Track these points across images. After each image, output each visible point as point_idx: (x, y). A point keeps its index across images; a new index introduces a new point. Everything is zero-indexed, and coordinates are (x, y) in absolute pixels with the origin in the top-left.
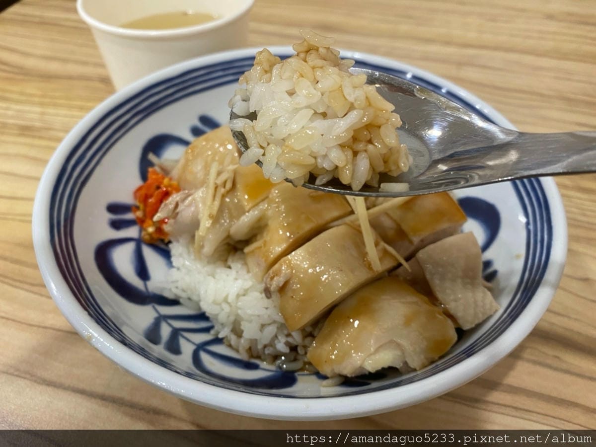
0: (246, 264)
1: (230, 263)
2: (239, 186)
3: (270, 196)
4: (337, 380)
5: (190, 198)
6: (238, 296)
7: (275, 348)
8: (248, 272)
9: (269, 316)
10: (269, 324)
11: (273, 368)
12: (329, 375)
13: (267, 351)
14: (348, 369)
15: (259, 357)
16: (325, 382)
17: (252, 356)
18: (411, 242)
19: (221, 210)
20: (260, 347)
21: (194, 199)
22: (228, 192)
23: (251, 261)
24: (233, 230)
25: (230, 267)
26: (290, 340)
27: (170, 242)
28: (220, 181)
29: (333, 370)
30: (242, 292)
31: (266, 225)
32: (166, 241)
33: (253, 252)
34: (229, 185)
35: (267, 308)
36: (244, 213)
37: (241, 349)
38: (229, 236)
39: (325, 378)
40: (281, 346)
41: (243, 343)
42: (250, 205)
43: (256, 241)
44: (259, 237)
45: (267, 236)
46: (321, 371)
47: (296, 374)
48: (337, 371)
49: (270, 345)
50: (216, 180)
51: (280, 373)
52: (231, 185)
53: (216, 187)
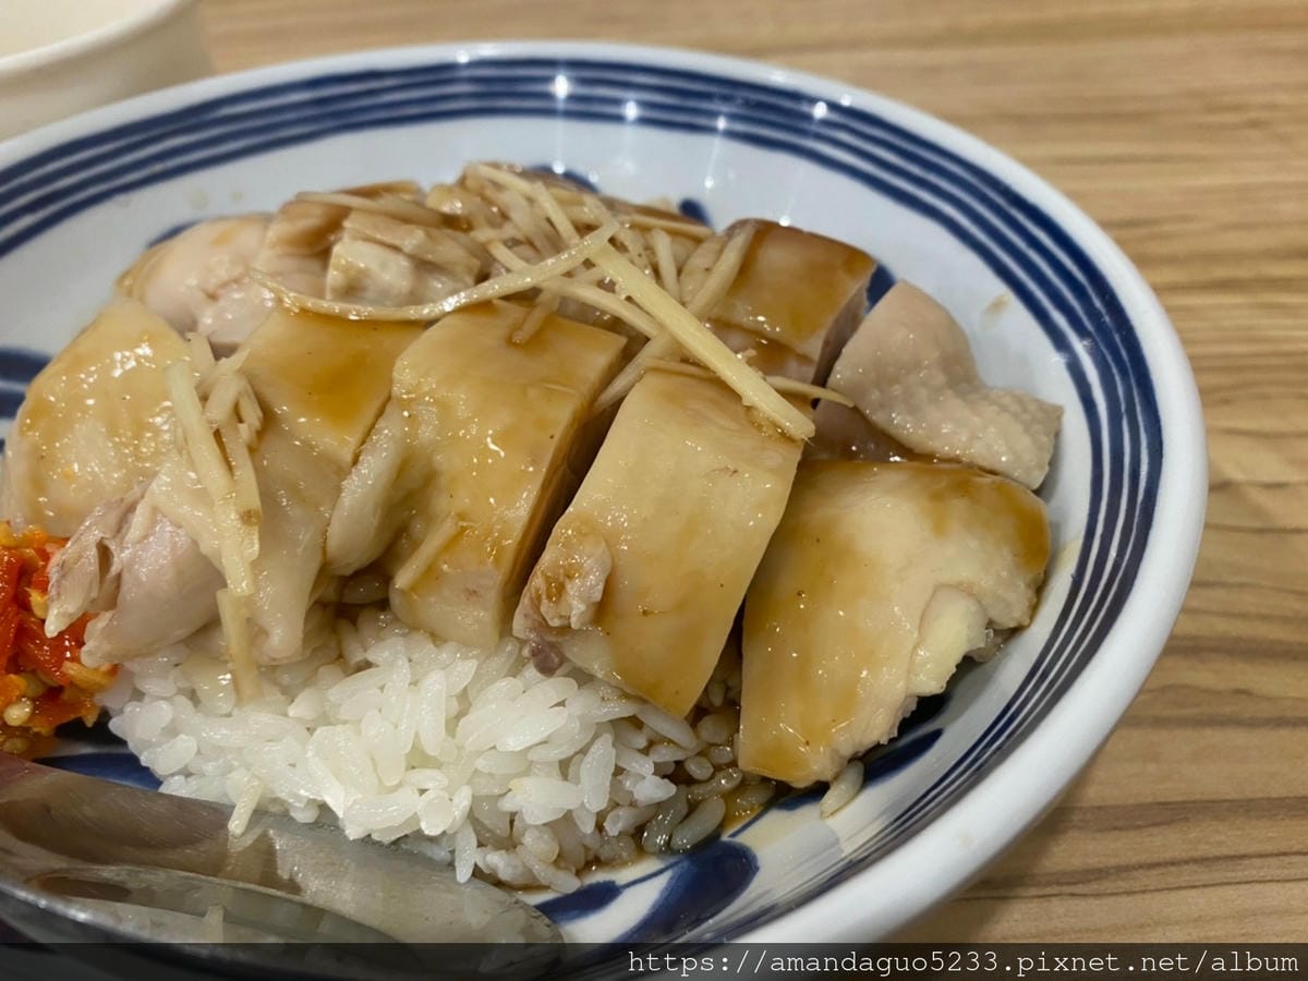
0: (414, 627)
1: (357, 656)
2: (282, 409)
4: (854, 775)
5: (139, 519)
6: (452, 723)
7: (633, 804)
8: (437, 638)
10: (584, 751)
12: (827, 776)
13: (613, 828)
15: (596, 861)
16: (830, 799)
17: (578, 871)
18: (804, 359)
19: (267, 495)
20: (588, 827)
21: (155, 510)
22: (260, 434)
23: (438, 607)
24: (336, 535)
25: (368, 665)
26: (666, 755)
28: (219, 410)
29: (835, 752)
30: (455, 707)
31: (430, 478)
33: (431, 573)
34: (252, 415)
36: (343, 472)
37: (543, 872)
38: (325, 571)
39: (818, 790)
40: (650, 788)
41: (536, 849)
42: (352, 440)
43: (416, 545)
44: (418, 527)
45: (449, 504)
46: (801, 780)
47: (725, 838)
48: (847, 750)
49: (615, 805)
50: (203, 412)
51: (686, 864)
52: (260, 414)
53: (217, 434)
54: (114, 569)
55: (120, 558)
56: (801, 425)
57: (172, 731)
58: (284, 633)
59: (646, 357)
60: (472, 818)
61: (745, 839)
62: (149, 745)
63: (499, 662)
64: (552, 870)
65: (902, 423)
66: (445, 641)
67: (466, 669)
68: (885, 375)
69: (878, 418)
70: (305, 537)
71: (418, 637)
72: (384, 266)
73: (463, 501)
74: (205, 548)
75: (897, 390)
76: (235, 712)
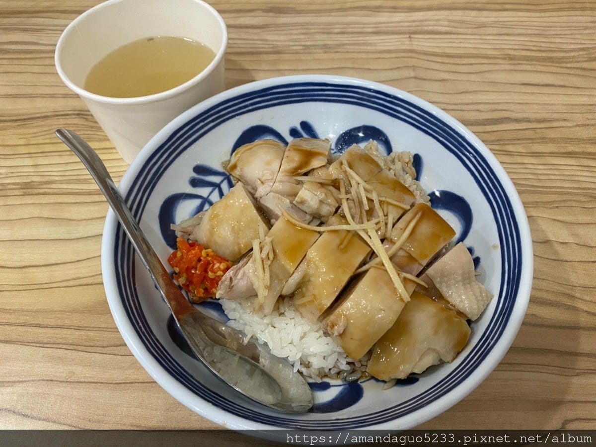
0: (298, 311)
1: (282, 311)
2: (279, 254)
3: (307, 258)
4: (394, 382)
5: (240, 274)
6: (302, 338)
7: (339, 368)
9: (331, 350)
10: (330, 355)
11: (339, 382)
12: (387, 380)
13: (332, 371)
14: (402, 376)
15: (326, 376)
18: (420, 264)
19: (271, 280)
20: (327, 371)
21: (244, 273)
22: (272, 262)
23: (304, 311)
24: (285, 290)
26: (350, 360)
28: (264, 255)
29: (390, 377)
30: (302, 335)
31: (309, 281)
33: (304, 304)
34: (271, 256)
35: (328, 344)
36: (290, 275)
37: (314, 375)
38: (280, 295)
39: (384, 382)
40: (344, 366)
41: (314, 371)
42: (294, 267)
46: (381, 378)
47: (359, 382)
49: (334, 367)
50: (260, 255)
51: (347, 386)
52: (273, 256)
53: (263, 261)
54: (233, 284)
55: (234, 282)
57: (234, 310)
59: (374, 262)
60: (301, 358)
61: (364, 385)
63: (315, 327)
64: (316, 376)
66: (303, 317)
67: (307, 328)
68: (443, 275)
69: (438, 286)
70: (278, 289)
71: (298, 314)
72: (312, 199)
74: (255, 287)
75: (446, 279)
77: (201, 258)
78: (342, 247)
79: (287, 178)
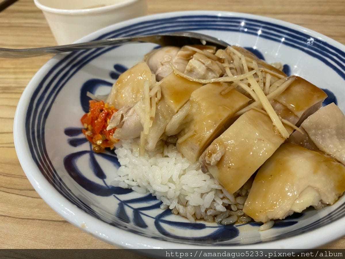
0: (179, 152)
1: (166, 154)
2: (166, 96)
3: (191, 99)
4: (271, 224)
5: (131, 111)
6: (180, 176)
7: (215, 209)
8: (183, 156)
9: (208, 186)
10: (207, 193)
11: (215, 225)
12: (264, 221)
13: (209, 213)
14: (280, 213)
15: (202, 219)
16: (262, 227)
17: (196, 219)
18: (296, 116)
19: (157, 114)
20: (203, 211)
21: (134, 110)
22: (159, 101)
23: (185, 149)
24: (168, 127)
25: (168, 157)
26: (226, 201)
27: (114, 149)
28: (153, 93)
29: (267, 217)
30: (182, 172)
31: (192, 120)
32: (112, 149)
33: (185, 141)
34: (159, 96)
35: (205, 181)
36: (174, 114)
37: (189, 216)
38: (164, 134)
39: (260, 224)
40: (220, 207)
41: (190, 210)
42: (178, 108)
43: (185, 134)
44: (186, 130)
45: (194, 127)
46: (257, 220)
47: (234, 226)
48: (270, 217)
49: (211, 208)
50: (149, 93)
51: (223, 228)
52: (161, 96)
53: (151, 98)
54: (123, 121)
55: (125, 119)
56: (286, 134)
57: (126, 156)
58: (152, 144)
59: (252, 106)
60: (179, 197)
61: (239, 228)
62: (121, 157)
63: (194, 166)
64: (191, 216)
65: (319, 141)
66: (184, 157)
67: (186, 165)
68: (318, 127)
69: (313, 138)
70: (162, 125)
71: (179, 154)
72: (200, 67)
73: (197, 128)
74: (141, 122)
75: (320, 132)
76: (138, 157)
77: (104, 109)
78: (223, 93)
79: (181, 61)
